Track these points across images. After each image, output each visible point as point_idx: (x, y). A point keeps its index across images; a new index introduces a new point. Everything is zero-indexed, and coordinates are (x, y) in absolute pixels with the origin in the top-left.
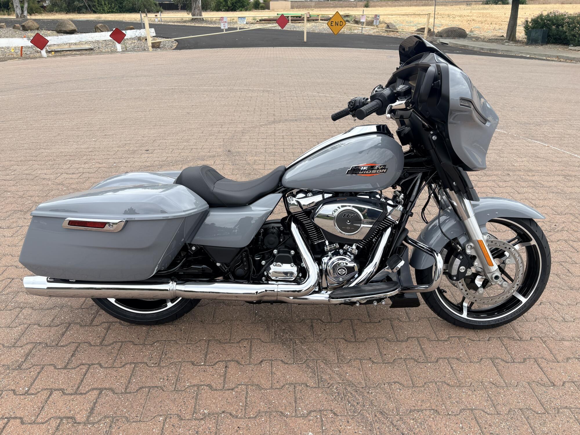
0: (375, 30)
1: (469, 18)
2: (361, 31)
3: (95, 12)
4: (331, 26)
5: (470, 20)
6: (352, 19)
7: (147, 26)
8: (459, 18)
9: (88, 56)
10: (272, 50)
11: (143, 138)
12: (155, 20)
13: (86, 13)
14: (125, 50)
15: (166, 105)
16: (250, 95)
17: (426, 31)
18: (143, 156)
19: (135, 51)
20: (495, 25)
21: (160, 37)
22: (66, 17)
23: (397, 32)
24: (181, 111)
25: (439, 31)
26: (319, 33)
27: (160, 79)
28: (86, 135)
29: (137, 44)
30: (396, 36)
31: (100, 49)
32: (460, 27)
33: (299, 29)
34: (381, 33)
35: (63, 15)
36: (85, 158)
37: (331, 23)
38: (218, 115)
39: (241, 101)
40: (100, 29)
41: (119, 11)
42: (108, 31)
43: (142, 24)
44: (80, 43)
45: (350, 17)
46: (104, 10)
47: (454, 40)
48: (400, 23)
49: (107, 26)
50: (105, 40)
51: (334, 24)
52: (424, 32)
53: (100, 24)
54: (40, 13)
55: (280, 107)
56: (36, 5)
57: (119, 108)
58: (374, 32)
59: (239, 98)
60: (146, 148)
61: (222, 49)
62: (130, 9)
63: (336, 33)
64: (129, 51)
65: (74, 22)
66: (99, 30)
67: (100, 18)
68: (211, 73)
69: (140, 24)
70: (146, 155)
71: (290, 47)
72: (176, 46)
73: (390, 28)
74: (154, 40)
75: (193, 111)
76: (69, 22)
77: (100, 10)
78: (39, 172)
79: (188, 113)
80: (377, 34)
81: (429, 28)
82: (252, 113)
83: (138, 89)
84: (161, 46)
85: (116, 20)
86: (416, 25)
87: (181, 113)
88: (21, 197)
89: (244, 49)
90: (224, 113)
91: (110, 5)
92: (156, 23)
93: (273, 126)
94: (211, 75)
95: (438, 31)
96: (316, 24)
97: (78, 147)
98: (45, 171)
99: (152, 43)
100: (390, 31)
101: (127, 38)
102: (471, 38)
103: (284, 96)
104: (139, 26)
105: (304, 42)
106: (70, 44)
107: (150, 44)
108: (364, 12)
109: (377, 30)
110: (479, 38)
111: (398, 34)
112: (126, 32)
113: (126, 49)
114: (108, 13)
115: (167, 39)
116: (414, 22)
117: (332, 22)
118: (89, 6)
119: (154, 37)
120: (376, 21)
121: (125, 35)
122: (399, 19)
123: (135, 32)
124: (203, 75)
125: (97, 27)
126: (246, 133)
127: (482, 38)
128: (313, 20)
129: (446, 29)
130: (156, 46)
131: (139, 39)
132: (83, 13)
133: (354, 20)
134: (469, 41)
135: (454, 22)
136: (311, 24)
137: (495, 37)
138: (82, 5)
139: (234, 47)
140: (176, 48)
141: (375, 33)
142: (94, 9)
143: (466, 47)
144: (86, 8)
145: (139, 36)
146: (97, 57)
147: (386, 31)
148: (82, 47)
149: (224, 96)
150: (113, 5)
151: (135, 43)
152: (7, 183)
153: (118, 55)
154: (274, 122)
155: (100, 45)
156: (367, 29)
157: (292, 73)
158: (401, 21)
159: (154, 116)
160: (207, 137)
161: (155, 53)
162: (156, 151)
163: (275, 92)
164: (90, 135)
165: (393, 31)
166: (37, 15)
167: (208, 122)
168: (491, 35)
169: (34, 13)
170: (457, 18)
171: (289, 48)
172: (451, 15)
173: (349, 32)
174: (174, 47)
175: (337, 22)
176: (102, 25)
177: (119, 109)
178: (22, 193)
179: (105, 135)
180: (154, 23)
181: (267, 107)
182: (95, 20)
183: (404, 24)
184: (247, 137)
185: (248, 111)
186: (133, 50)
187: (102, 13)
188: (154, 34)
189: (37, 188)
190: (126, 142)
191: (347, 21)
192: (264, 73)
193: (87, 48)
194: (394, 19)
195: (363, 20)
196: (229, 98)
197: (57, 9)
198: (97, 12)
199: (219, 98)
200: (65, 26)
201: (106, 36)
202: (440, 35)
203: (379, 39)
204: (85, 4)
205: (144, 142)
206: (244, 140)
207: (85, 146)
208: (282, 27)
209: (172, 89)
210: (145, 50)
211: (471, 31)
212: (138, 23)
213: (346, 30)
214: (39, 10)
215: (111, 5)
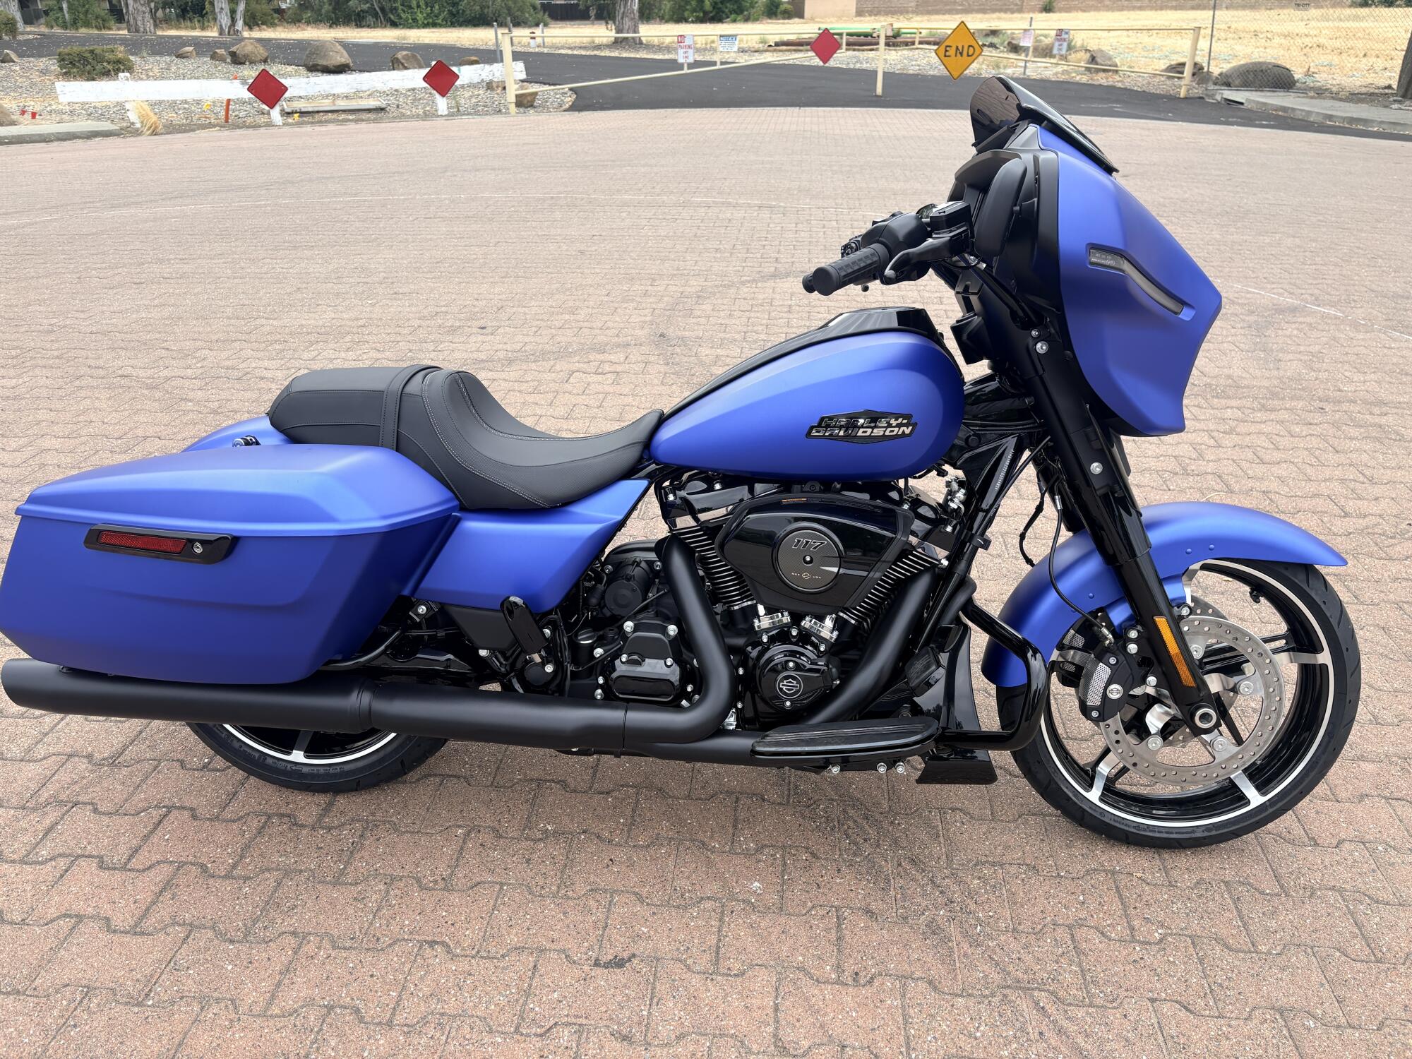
0: (1059, 69)
1: (1307, 41)
2: (1022, 70)
3: (394, 25)
4: (945, 56)
5: (1310, 45)
6: (1004, 41)
7: (508, 55)
8: (1283, 41)
9: (372, 125)
10: (795, 114)
11: (476, 303)
12: (529, 43)
13: (375, 26)
14: (456, 112)
15: (534, 233)
16: (728, 215)
17: (1188, 71)
18: (473, 339)
19: (477, 113)
20: (1374, 60)
21: (537, 82)
22: (329, 35)
23: (1117, 71)
24: (565, 247)
25: (1224, 70)
26: (918, 75)
27: (527, 177)
28: (355, 293)
29: (482, 98)
30: (1111, 83)
31: (401, 110)
32: (1281, 62)
33: (868, 65)
34: (1074, 75)
35: (323, 31)
36: (348, 338)
37: (946, 51)
38: (648, 257)
39: (704, 228)
40: (402, 64)
41: (449, 23)
42: (421, 67)
43: (498, 53)
44: (357, 95)
45: (1001, 36)
46: (415, 20)
47: (1259, 93)
48: (1127, 51)
49: (419, 57)
50: (414, 90)
51: (952, 52)
52: (1182, 73)
53: (404, 53)
54: (272, 25)
55: (794, 243)
56: (263, 7)
57: (429, 237)
58: (1056, 74)
59: (702, 222)
60: (482, 323)
61: (677, 110)
62: (475, 18)
63: (956, 75)
64: (464, 115)
65: (346, 46)
66: (400, 66)
67: (404, 38)
68: (644, 166)
69: (494, 52)
70: (480, 338)
71: (840, 109)
72: (570, 103)
73: (1097, 64)
74: (522, 88)
75: (593, 249)
76: (335, 46)
77: (407, 20)
78: (254, 365)
79: (582, 252)
80: (1062, 78)
81: (1196, 64)
82: (726, 254)
83: (476, 197)
84: (537, 103)
85: (441, 42)
86: (1166, 56)
87: (567, 250)
88: (215, 412)
89: (729, 112)
90: (661, 254)
91: (429, 9)
92: (531, 50)
93: (770, 284)
94: (643, 170)
95: (1220, 71)
96: (911, 53)
97: (336, 316)
98: (266, 363)
99: (517, 96)
100: (1098, 71)
101: (462, 83)
102: (1305, 91)
103: (808, 218)
104: (491, 56)
105: (877, 96)
106: (336, 97)
107: (511, 97)
108: (1033, 23)
109: (1065, 68)
110: (1327, 90)
111: (1117, 78)
112: (459, 70)
113: (458, 110)
114: (423, 28)
115: (552, 87)
116: (1164, 49)
117: (947, 46)
118: (382, 9)
119: (522, 81)
120: (1060, 45)
121: (457, 77)
122: (1125, 40)
123: (479, 71)
124: (624, 170)
125: (397, 59)
126: (705, 298)
127: (1334, 89)
128: (906, 44)
129: (1244, 65)
130: (525, 102)
131: (489, 86)
132: (369, 26)
133: (1009, 43)
134: (1299, 97)
135: (1267, 50)
136: (900, 53)
137: (1368, 89)
138: (365, 7)
139: (706, 107)
140: (571, 106)
141: (1059, 75)
142: (392, 17)
143: (1290, 111)
144: (376, 15)
145: (487, 79)
146: (392, 128)
147: (1088, 69)
148: (360, 103)
149: (667, 217)
150: (437, 7)
151: (479, 95)
152: (187, 383)
153: (440, 122)
154: (774, 276)
155: (401, 100)
156: (1039, 64)
157: (835, 168)
158: (1130, 46)
159: (504, 257)
160: (616, 305)
161: (522, 118)
162: (501, 330)
163: (788, 209)
164: (363, 292)
165: (1104, 71)
166: (264, 30)
167: (622, 272)
168: (1358, 83)
169: (258, 25)
170: (1277, 40)
171: (836, 111)
172: (1262, 33)
173: (993, 72)
174: (567, 106)
175: (960, 48)
176: (407, 55)
177: (431, 240)
178: (217, 404)
179: (396, 293)
180: (526, 50)
181: (764, 243)
182: (394, 43)
183: (1136, 54)
184: (708, 307)
185: (717, 250)
186: (474, 111)
187: (411, 27)
188: (523, 76)
189: (248, 395)
190: (438, 310)
191: (992, 45)
192: (768, 166)
193: (371, 107)
194: (1111, 40)
195: (1026, 42)
196: (678, 221)
197: (309, 17)
198: (400, 24)
199: (656, 221)
200: (325, 56)
201: (414, 78)
202: (1226, 81)
203: (1065, 90)
204: (372, 5)
205: (477, 309)
206: (699, 313)
207: (351, 315)
208: (825, 60)
209: (552, 198)
210: (500, 111)
211: (1308, 74)
212: (489, 51)
213: (984, 66)
214: (270, 18)
215: (432, 7)
